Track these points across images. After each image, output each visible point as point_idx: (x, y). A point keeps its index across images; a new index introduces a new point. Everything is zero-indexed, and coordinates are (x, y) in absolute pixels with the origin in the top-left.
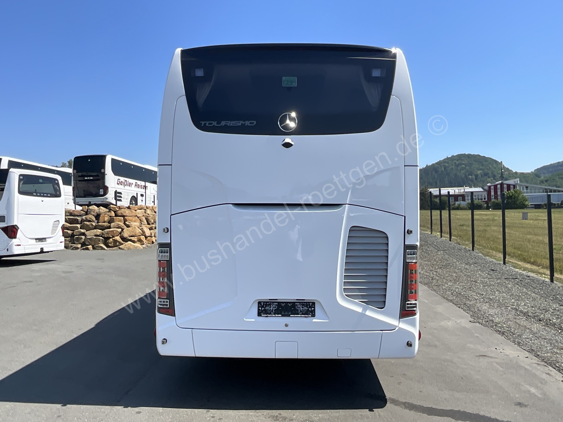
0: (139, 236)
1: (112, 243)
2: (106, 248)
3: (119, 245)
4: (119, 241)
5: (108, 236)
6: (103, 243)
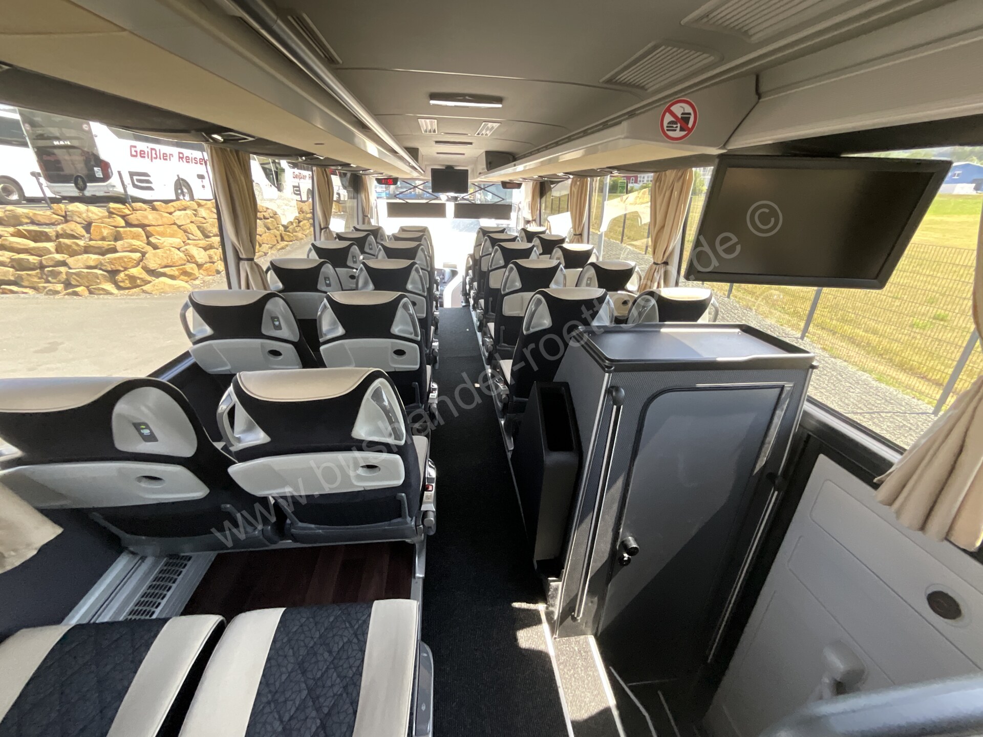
0: (182, 265)
1: (127, 282)
2: (115, 291)
3: (143, 284)
4: (140, 276)
5: (115, 269)
6: (108, 281)
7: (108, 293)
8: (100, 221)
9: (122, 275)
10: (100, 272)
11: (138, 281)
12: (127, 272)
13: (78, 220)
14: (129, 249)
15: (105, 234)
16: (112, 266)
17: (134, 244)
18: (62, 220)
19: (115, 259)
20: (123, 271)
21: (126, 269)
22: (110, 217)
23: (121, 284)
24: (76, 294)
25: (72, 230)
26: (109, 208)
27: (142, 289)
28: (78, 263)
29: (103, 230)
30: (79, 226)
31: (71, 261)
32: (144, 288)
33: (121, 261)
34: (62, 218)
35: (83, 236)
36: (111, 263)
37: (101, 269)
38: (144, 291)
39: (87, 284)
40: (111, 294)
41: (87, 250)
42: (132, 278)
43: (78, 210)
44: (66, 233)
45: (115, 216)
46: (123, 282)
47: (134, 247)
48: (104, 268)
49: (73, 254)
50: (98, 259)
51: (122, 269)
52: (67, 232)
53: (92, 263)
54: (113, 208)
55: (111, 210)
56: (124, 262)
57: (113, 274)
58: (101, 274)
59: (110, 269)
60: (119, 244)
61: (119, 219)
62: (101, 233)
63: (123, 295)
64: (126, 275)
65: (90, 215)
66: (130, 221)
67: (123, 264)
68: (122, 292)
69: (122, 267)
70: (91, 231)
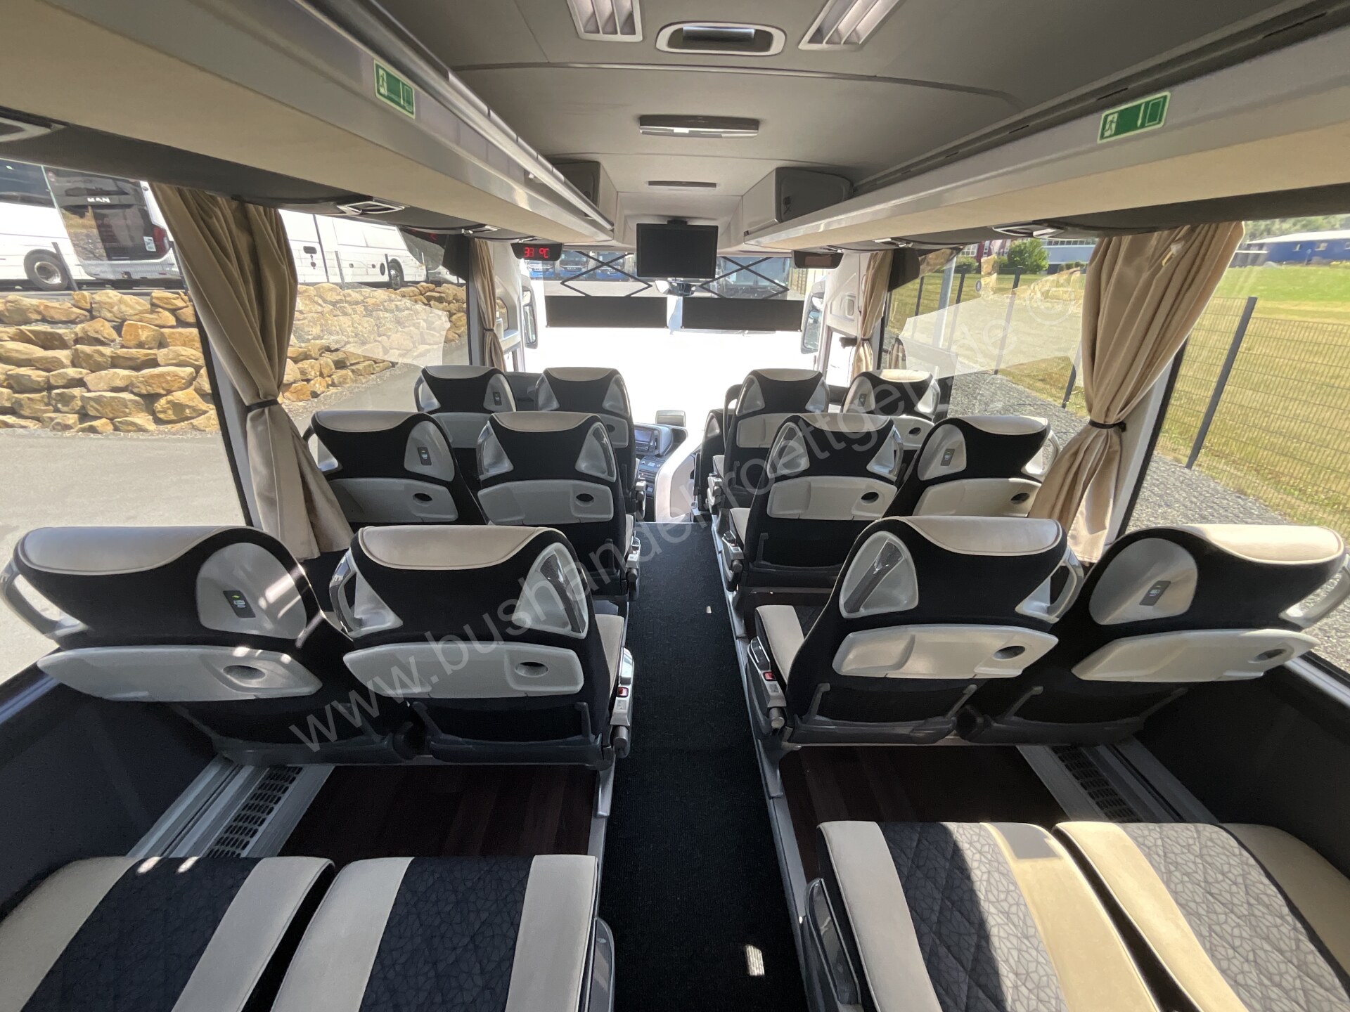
1: (170, 412)
2: (152, 427)
3: (194, 415)
4: (191, 404)
5: (152, 392)
6: (143, 411)
7: (140, 429)
8: (137, 317)
9: (163, 401)
10: (132, 397)
11: (187, 411)
12: (170, 397)
13: (109, 315)
14: (174, 361)
15: (143, 338)
16: (149, 388)
17: (183, 353)
18: (86, 316)
19: (152, 376)
20: (166, 395)
21: (169, 392)
22: (152, 312)
23: (161, 416)
24: (93, 430)
25: (97, 332)
26: (152, 298)
27: (191, 423)
28: (100, 383)
29: (140, 331)
30: (108, 324)
31: (90, 378)
32: (194, 421)
33: (162, 380)
34: (86, 313)
35: (113, 341)
36: (146, 383)
37: (132, 392)
38: (195, 428)
39: (111, 415)
40: (145, 431)
41: (115, 362)
42: (178, 407)
43: (108, 300)
44: (88, 335)
45: (160, 310)
46: (164, 412)
47: (181, 358)
48: (136, 390)
49: (96, 367)
50: (129, 377)
51: (163, 392)
52: (89, 333)
53: (119, 383)
54: (158, 298)
55: (154, 301)
56: (167, 382)
57: (149, 400)
58: (130, 401)
59: (144, 392)
60: (161, 354)
61: (167, 314)
62: (137, 335)
63: (161, 432)
64: (168, 402)
65: (123, 308)
66: (183, 318)
67: (164, 385)
68: (162, 427)
69: (163, 389)
70: (123, 333)
